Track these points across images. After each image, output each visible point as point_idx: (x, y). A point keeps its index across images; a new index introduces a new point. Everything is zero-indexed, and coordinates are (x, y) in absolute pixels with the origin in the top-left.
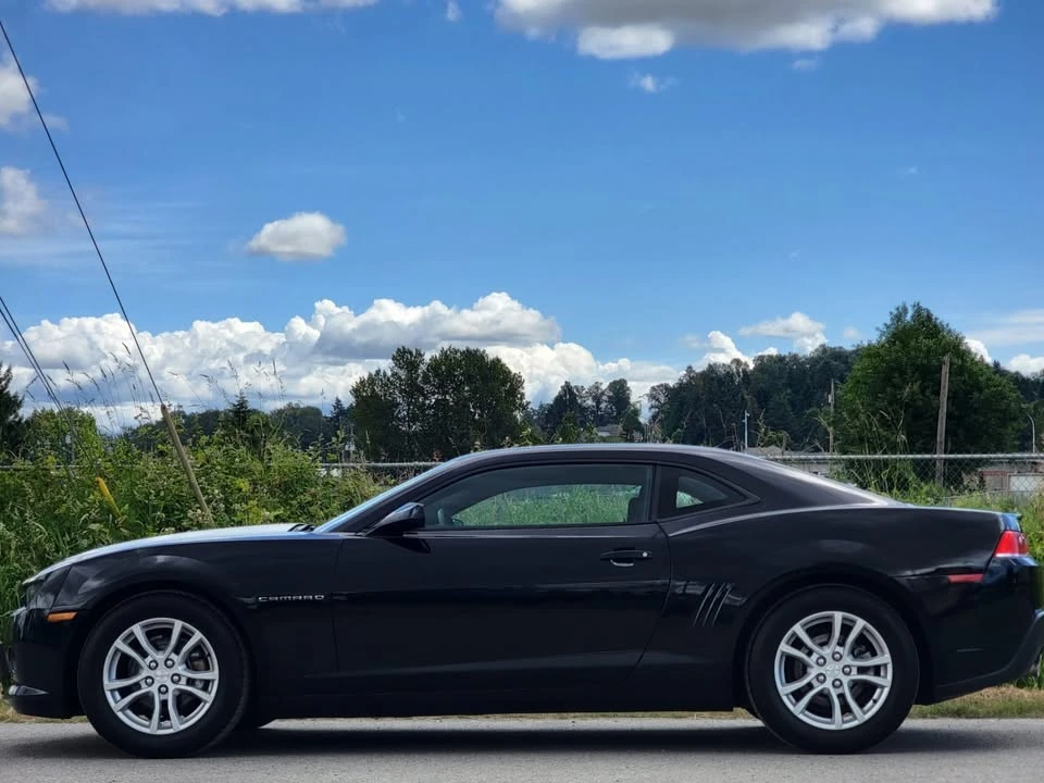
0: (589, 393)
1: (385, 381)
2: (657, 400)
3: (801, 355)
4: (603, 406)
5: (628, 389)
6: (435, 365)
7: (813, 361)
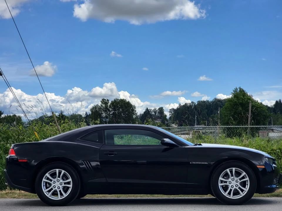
0: (153, 111)
1: (99, 108)
2: (171, 113)
3: (209, 101)
4: (157, 114)
5: (163, 110)
6: (113, 103)
7: (213, 102)
